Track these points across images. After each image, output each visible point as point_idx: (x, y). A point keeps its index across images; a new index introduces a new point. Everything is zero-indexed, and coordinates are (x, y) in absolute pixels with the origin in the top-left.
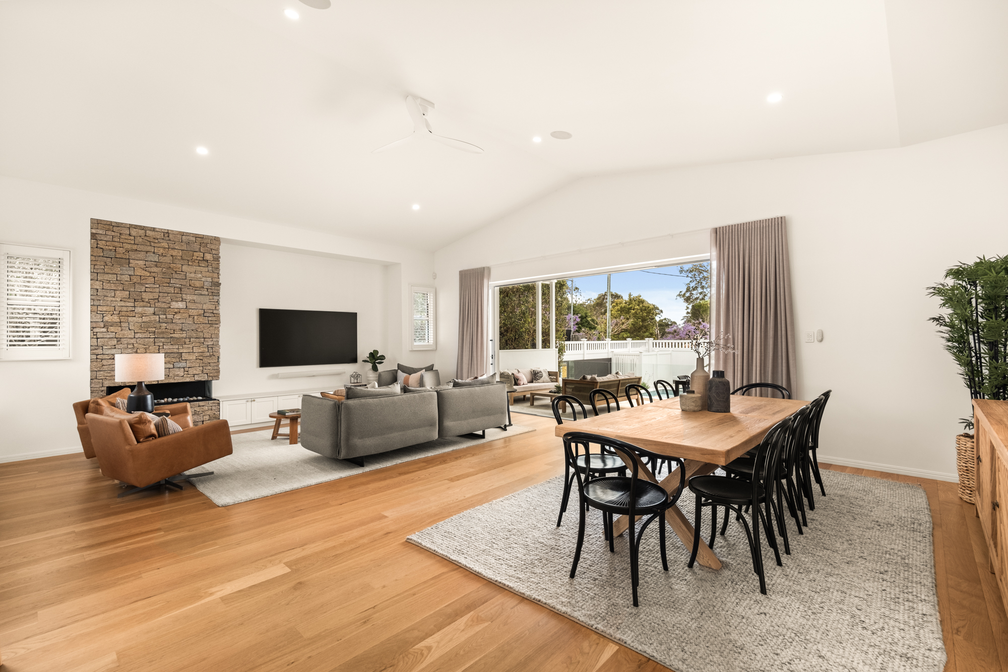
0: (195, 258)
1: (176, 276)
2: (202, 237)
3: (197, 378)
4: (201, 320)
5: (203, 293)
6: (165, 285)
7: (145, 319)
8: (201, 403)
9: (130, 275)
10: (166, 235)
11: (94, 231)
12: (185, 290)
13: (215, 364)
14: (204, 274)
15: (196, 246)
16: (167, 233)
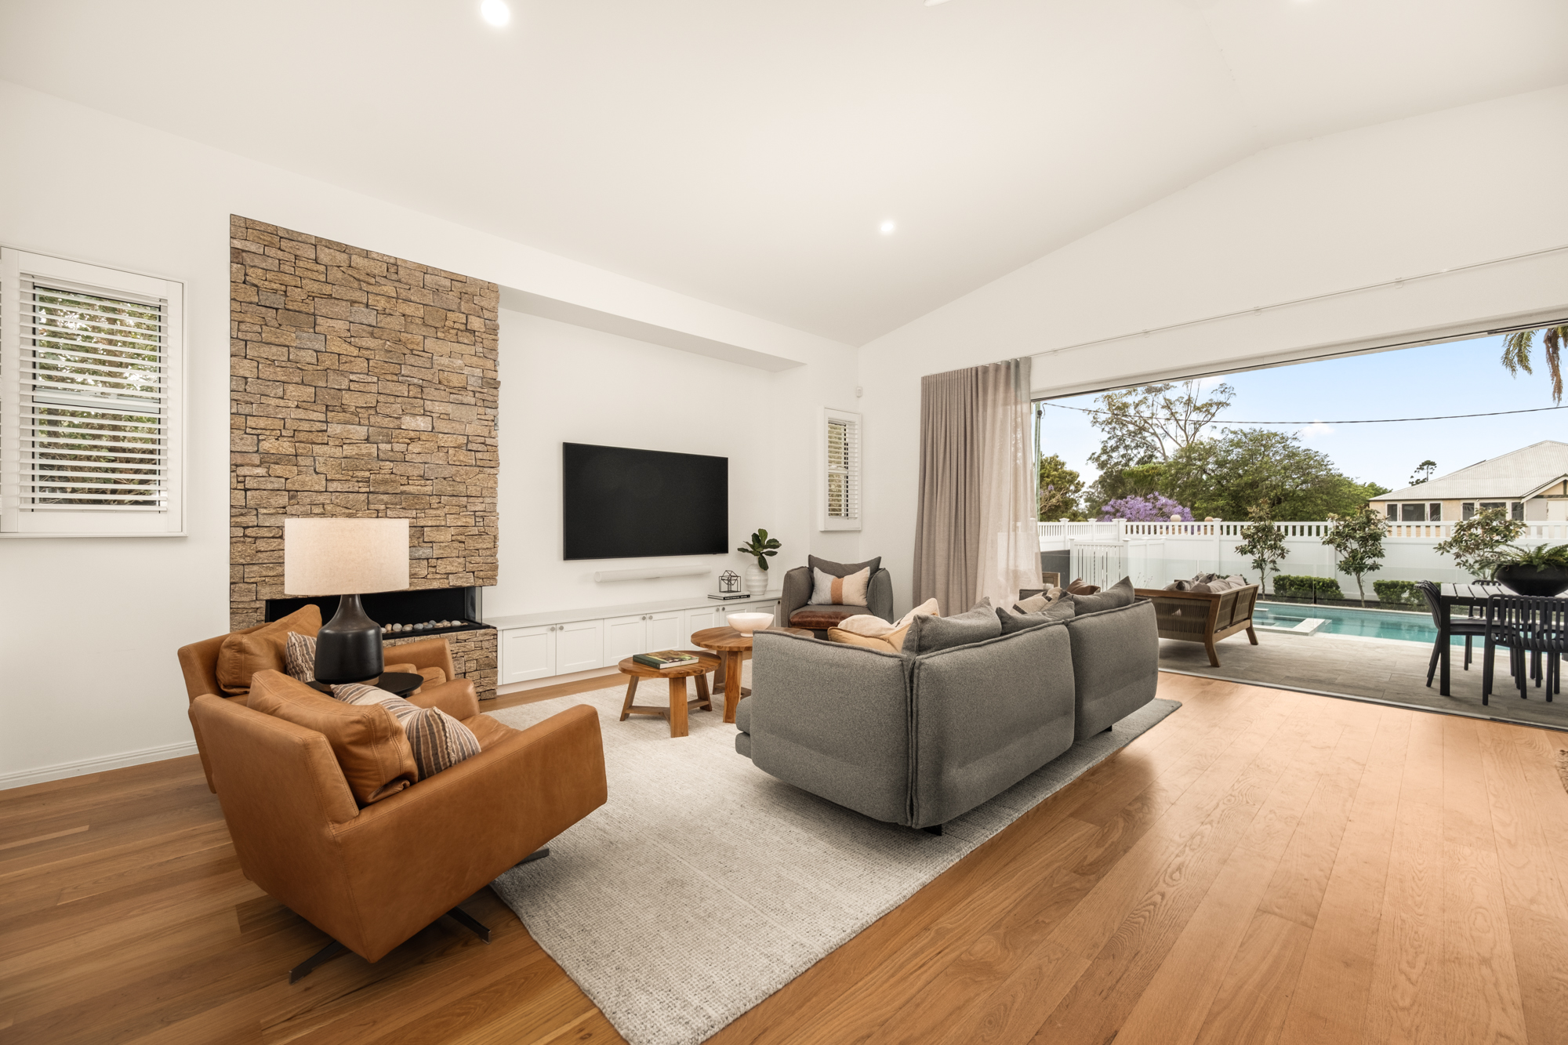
0: (449, 323)
1: (411, 360)
2: (463, 281)
3: (454, 582)
4: (462, 458)
5: (465, 401)
6: (389, 377)
7: (348, 450)
8: (462, 635)
9: (316, 351)
10: (392, 270)
11: (238, 244)
12: (430, 392)
13: (488, 553)
14: (468, 360)
15: (452, 297)
16: (394, 266)
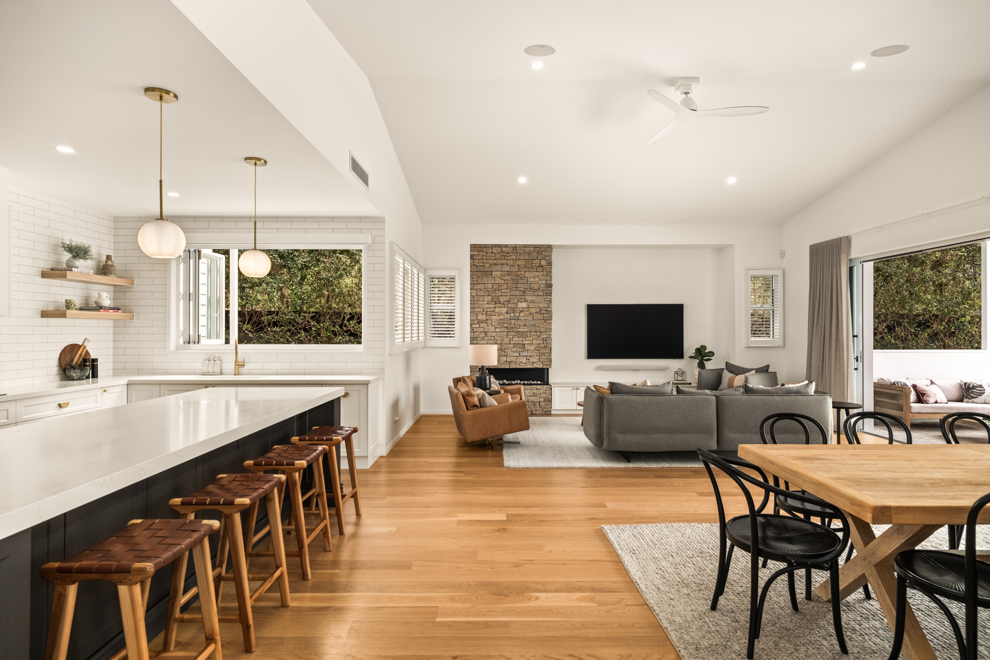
0: (534, 265)
1: (521, 281)
2: (538, 247)
3: (535, 366)
4: (538, 317)
5: (539, 294)
6: (514, 289)
7: (501, 317)
8: (538, 387)
9: (492, 284)
10: (515, 249)
11: (472, 253)
12: (527, 292)
13: (548, 355)
14: (540, 278)
15: (535, 255)
16: (515, 247)
